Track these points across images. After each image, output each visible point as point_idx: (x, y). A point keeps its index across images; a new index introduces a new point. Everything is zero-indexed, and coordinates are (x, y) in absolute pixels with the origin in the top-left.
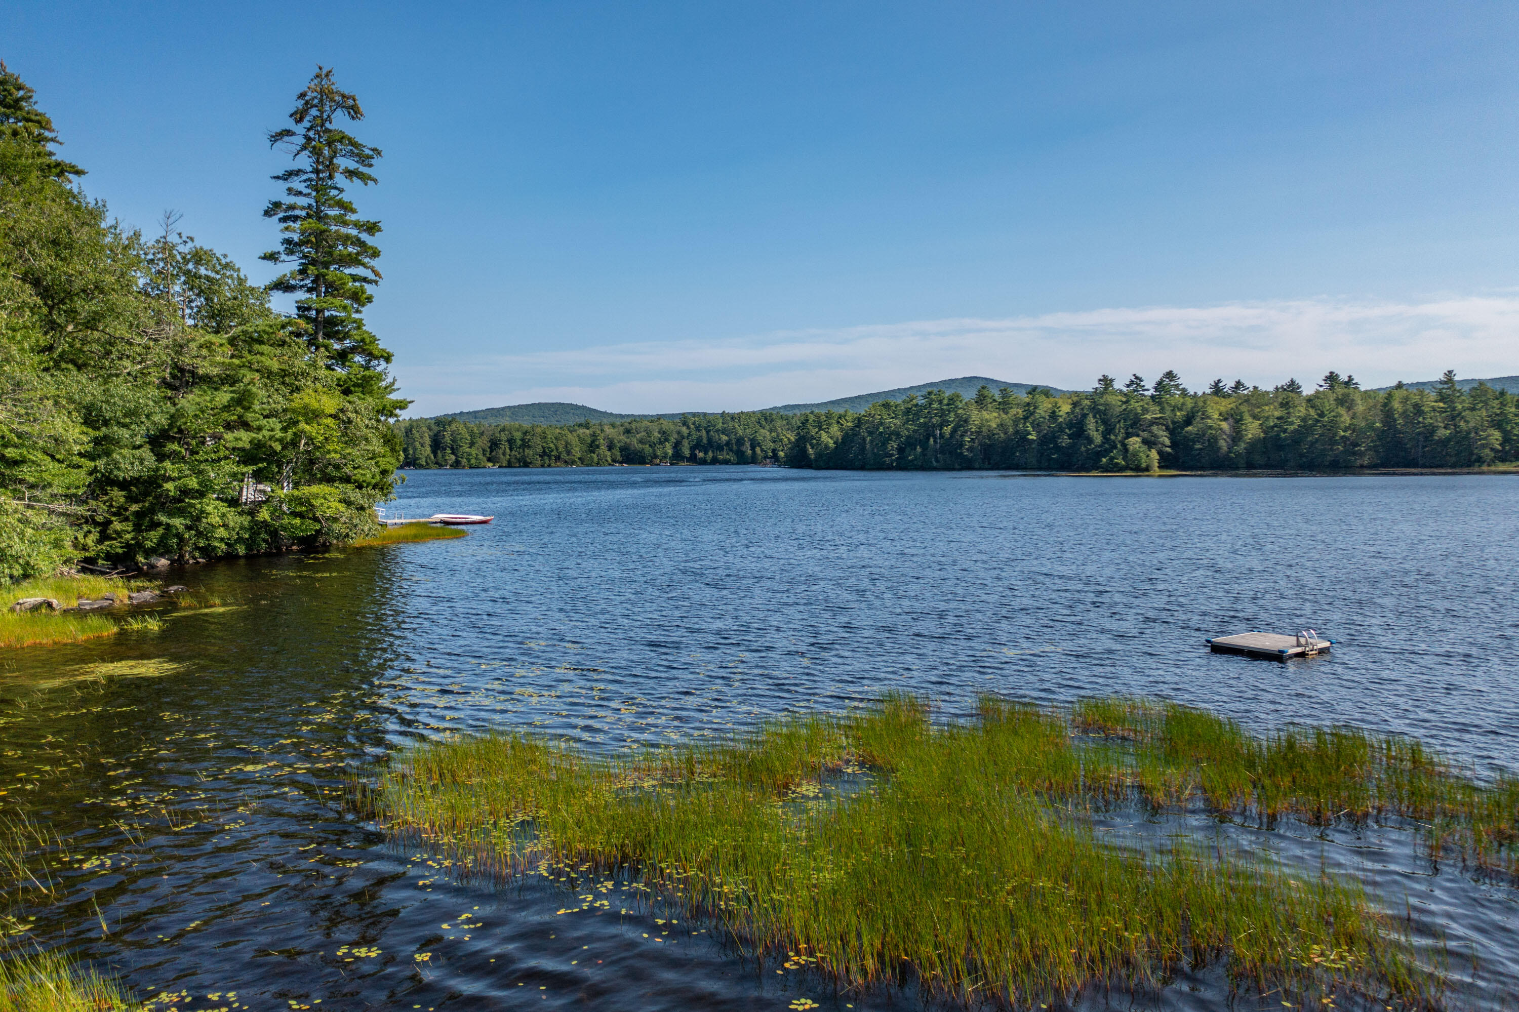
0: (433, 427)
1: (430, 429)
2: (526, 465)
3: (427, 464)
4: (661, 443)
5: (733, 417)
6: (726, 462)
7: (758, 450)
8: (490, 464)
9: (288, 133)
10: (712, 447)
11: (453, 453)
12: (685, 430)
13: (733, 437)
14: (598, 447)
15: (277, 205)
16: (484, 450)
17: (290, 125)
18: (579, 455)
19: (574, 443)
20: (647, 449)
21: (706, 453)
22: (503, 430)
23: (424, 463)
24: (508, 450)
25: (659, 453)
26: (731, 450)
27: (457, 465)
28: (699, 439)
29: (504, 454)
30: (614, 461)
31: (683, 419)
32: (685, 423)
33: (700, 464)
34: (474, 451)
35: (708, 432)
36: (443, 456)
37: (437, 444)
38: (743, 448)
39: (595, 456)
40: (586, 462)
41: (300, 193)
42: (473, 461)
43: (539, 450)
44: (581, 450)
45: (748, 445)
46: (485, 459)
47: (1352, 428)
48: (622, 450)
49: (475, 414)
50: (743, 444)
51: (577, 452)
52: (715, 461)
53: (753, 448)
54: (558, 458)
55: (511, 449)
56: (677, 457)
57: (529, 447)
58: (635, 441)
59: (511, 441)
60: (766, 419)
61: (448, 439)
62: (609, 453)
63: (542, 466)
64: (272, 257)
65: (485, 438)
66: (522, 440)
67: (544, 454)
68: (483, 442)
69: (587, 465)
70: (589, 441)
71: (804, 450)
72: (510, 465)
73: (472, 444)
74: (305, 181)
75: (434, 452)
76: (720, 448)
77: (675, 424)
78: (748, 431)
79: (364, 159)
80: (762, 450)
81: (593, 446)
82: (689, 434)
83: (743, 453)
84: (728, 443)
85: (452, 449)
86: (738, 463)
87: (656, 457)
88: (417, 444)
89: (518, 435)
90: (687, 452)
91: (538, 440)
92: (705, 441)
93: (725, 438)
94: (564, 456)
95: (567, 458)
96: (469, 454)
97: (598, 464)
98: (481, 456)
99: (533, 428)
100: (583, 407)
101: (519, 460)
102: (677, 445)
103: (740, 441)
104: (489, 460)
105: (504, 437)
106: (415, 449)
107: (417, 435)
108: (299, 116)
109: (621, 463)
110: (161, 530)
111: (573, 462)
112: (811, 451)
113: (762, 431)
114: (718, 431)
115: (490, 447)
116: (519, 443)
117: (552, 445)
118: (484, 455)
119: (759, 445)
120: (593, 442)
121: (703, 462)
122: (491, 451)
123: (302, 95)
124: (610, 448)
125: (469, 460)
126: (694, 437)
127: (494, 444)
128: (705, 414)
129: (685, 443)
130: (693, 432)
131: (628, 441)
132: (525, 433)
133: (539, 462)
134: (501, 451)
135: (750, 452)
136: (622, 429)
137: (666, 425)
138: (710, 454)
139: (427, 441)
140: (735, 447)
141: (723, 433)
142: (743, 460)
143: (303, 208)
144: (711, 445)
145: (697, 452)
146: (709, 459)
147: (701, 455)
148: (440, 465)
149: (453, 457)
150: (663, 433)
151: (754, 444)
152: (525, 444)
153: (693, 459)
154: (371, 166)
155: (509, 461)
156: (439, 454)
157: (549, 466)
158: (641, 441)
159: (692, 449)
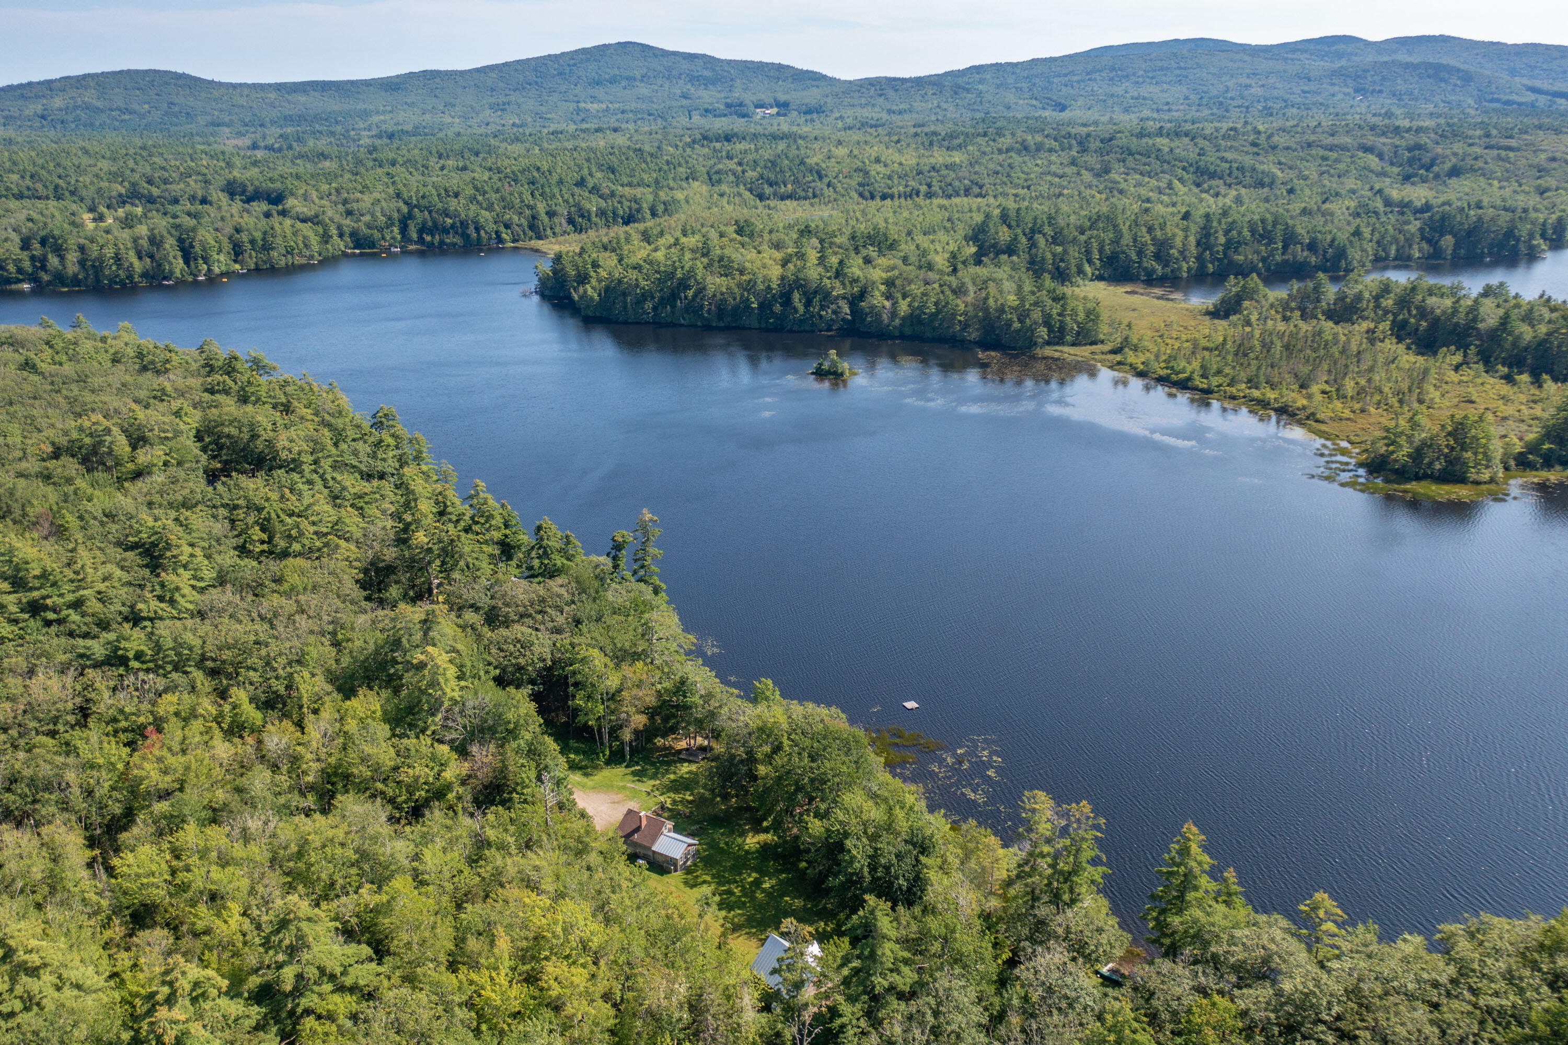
2: (273, 267)
4: (388, 227)
7: (482, 232)
10: (437, 229)
11: (205, 263)
13: (457, 219)
14: (331, 237)
18: (317, 249)
19: (310, 237)
21: (433, 236)
25: (388, 238)
26: (457, 233)
28: (424, 222)
29: (251, 257)
30: (347, 248)
34: (222, 258)
35: (432, 215)
36: (196, 267)
38: (469, 233)
39: (330, 247)
43: (282, 250)
44: (317, 243)
45: (472, 228)
47: (965, 313)
48: (351, 235)
50: (467, 227)
51: (315, 246)
53: (477, 229)
54: (300, 255)
56: (406, 241)
57: (273, 249)
58: (362, 227)
61: (198, 249)
62: (341, 242)
63: (287, 266)
66: (264, 240)
67: (288, 253)
70: (322, 231)
72: (257, 268)
76: (445, 231)
78: (471, 214)
80: (486, 233)
81: (326, 237)
82: (413, 216)
83: (468, 236)
84: (453, 226)
85: (204, 259)
87: (385, 241)
90: (415, 235)
91: (279, 240)
92: (430, 224)
93: (449, 221)
94: (305, 252)
95: (307, 253)
96: (220, 262)
97: (334, 254)
101: (266, 263)
102: (404, 229)
103: (464, 224)
109: (353, 249)
111: (313, 257)
113: (484, 212)
114: (440, 213)
116: (260, 243)
117: (292, 243)
118: (232, 259)
119: (482, 227)
120: (325, 232)
121: (433, 246)
122: (237, 255)
124: (341, 235)
126: (419, 219)
129: (411, 225)
130: (417, 214)
131: (355, 225)
133: (284, 262)
135: (476, 238)
138: (437, 237)
140: (460, 231)
141: (446, 215)
142: (468, 242)
145: (424, 234)
146: (437, 242)
147: (429, 238)
149: (205, 266)
151: (477, 227)
152: (269, 247)
153: (422, 242)
155: (256, 264)
156: (192, 264)
157: (293, 265)
158: (369, 226)
159: (421, 231)
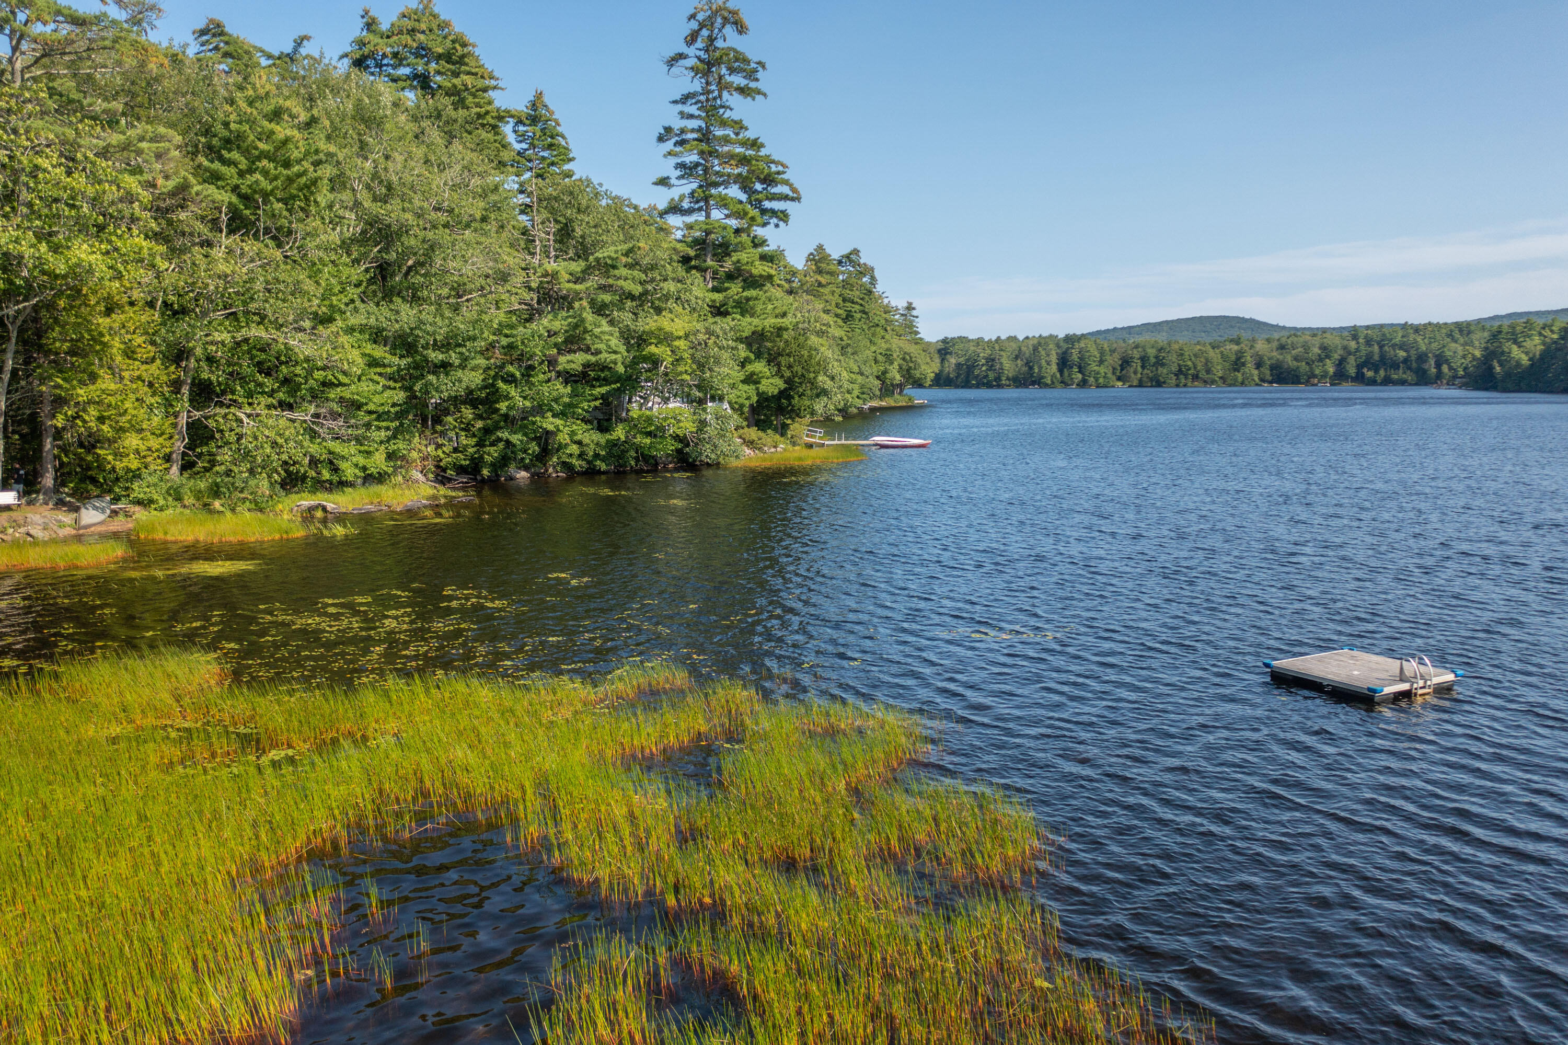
0: (1062, 344)
1: (1058, 346)
2: (1159, 384)
3: (1053, 383)
4: (1321, 360)
5: (1417, 329)
6: (1403, 382)
7: (1445, 368)
8: (1120, 384)
9: (681, 56)
10: (1385, 364)
11: (1080, 372)
12: (1353, 345)
13: (1413, 352)
14: (1244, 364)
15: (668, 130)
16: (1114, 369)
17: (684, 49)
18: (1220, 374)
19: (1215, 360)
20: (1303, 367)
21: (1376, 371)
22: (1137, 347)
23: (1049, 382)
24: (1139, 369)
25: (1317, 372)
26: (1409, 368)
27: (1083, 384)
28: (1369, 356)
29: (1135, 373)
30: (1263, 380)
31: (1354, 332)
32: (1355, 337)
33: (1368, 385)
34: (1102, 370)
35: (1381, 347)
36: (1069, 375)
37: (1064, 363)
38: (1426, 366)
39: (1239, 375)
40: (1229, 382)
41: (691, 116)
42: (1101, 380)
43: (1174, 368)
44: (1224, 369)
45: (1432, 362)
46: (1114, 378)
48: (1272, 368)
49: (1129, 329)
50: (1426, 361)
51: (1218, 371)
52: (1387, 381)
53: (1438, 366)
54: (1196, 377)
55: (1143, 367)
56: (1340, 376)
57: (1163, 365)
58: (1289, 358)
59: (1144, 359)
60: (1461, 331)
61: (1075, 357)
62: (1256, 372)
63: (1177, 386)
64: (663, 182)
65: (1116, 356)
66: (1156, 357)
67: (1180, 372)
68: (1113, 360)
69: (1230, 385)
70: (1233, 358)
71: (1491, 368)
72: (1141, 385)
73: (1101, 362)
74: (696, 103)
75: (1061, 371)
76: (1395, 366)
77: (1342, 338)
78: (1434, 346)
79: (751, 75)
80: (1450, 368)
81: (1237, 364)
82: (1357, 350)
83: (1425, 372)
84: (1406, 361)
85: (1080, 367)
86: (1416, 384)
87: (1315, 376)
88: (1043, 363)
89: (1152, 352)
90: (1352, 371)
91: (1174, 357)
92: (1376, 357)
93: (1402, 354)
94: (1203, 374)
95: (1206, 377)
96: (1098, 373)
97: (1242, 384)
98: (1110, 375)
99: (1169, 344)
100: (1252, 320)
101: (1151, 380)
102: (1341, 362)
103: (1422, 358)
104: (1119, 379)
105: (1136, 354)
106: (1040, 367)
107: (1043, 353)
108: (692, 39)
109: (1271, 382)
110: (501, 445)
111: (1213, 382)
112: (1498, 369)
113: (1453, 345)
114: (1394, 346)
115: (1121, 365)
116: (1153, 360)
117: (1189, 363)
118: (1114, 373)
119: (1447, 362)
120: (1238, 359)
121: (1372, 382)
122: (1122, 370)
123: (693, 17)
124: (1259, 365)
125: (1097, 379)
126: (1363, 353)
127: (1126, 362)
128: (1382, 326)
129: (1352, 360)
130: (1362, 347)
131: (1281, 357)
132: (1161, 350)
133: (1173, 381)
134: (1132, 370)
135: (1434, 370)
136: (1275, 344)
137: (1331, 340)
138: (1382, 373)
139: (1054, 359)
140: (1414, 365)
141: (1401, 348)
142: (1423, 379)
143: (693, 131)
144: (1385, 362)
145: (1365, 370)
146: (1379, 380)
147: (1370, 374)
148: (1065, 384)
149: (1080, 376)
150: (1324, 348)
151: (1440, 360)
152: (1159, 362)
153: (1359, 379)
154: (757, 80)
155: (1140, 380)
156: (1066, 373)
157: (1185, 386)
158: (1296, 359)
159: (1359, 367)
